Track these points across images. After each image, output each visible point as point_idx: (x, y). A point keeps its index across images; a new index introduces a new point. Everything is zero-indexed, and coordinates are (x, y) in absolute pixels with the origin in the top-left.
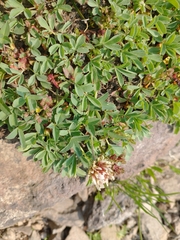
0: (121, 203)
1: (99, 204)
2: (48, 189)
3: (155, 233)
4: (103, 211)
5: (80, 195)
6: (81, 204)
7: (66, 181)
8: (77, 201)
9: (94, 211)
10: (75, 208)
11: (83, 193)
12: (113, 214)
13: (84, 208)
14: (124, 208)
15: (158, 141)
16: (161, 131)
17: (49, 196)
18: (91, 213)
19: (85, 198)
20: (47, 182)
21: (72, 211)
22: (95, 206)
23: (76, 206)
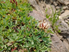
0: (60, 25)
1: (62, 31)
2: (59, 49)
3: (68, 14)
4: (64, 30)
5: (61, 38)
6: (64, 38)
7: (54, 42)
8: (63, 39)
9: (65, 32)
10: (66, 40)
11: (60, 38)
12: (64, 26)
13: (65, 36)
14: (62, 23)
15: (36, 15)
16: (33, 15)
17: (62, 48)
18: (66, 33)
19: (61, 37)
20: (56, 49)
21: (67, 40)
22: (63, 33)
23: (65, 39)
